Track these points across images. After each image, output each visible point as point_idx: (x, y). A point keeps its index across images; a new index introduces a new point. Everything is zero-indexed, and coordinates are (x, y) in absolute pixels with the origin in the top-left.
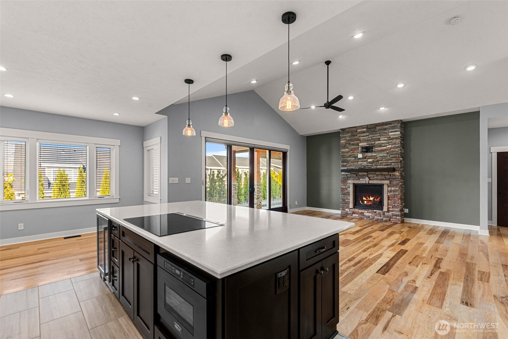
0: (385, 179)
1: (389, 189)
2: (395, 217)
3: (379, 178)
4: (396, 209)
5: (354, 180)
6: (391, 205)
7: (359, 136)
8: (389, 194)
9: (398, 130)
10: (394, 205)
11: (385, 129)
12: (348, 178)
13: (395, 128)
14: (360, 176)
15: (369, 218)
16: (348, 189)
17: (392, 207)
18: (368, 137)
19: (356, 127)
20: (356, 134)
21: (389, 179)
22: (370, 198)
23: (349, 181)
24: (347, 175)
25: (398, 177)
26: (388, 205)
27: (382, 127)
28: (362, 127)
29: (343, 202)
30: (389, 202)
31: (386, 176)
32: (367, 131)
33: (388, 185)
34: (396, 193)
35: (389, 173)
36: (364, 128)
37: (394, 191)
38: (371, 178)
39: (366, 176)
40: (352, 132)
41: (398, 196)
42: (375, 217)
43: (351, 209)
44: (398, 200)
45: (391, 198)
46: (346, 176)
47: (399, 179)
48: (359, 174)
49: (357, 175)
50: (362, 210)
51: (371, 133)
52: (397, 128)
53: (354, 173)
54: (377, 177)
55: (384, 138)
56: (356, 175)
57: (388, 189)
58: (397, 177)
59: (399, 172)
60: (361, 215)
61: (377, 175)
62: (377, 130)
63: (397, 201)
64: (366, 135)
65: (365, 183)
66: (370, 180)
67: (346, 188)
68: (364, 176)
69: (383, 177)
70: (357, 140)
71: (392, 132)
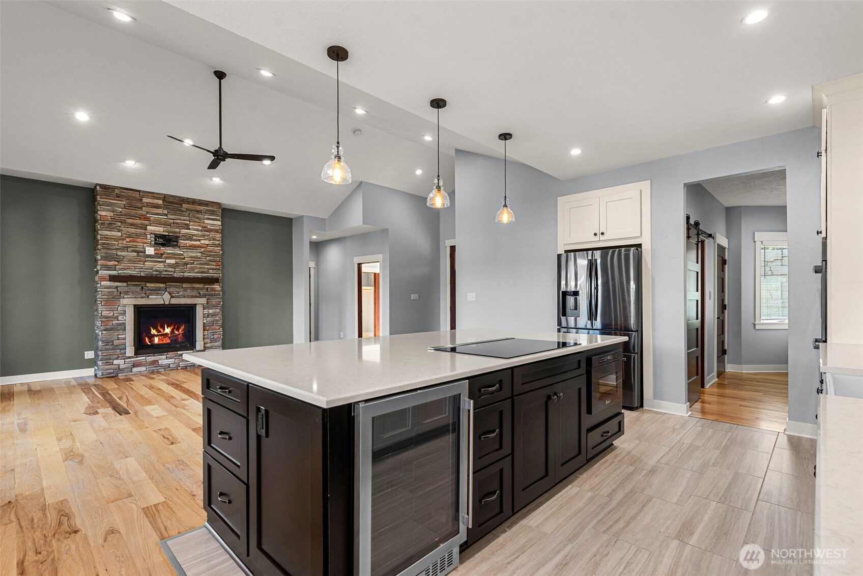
0: (198, 295)
1: (206, 311)
3: (189, 294)
4: (216, 344)
5: (135, 297)
6: (208, 338)
7: (147, 210)
8: (205, 321)
9: (219, 218)
10: (212, 337)
11: (198, 212)
12: (121, 293)
13: (214, 214)
14: (150, 290)
15: (169, 367)
16: (120, 318)
17: (209, 342)
18: (166, 217)
19: (139, 191)
20: (139, 205)
21: (204, 296)
22: (164, 330)
23: (124, 301)
24: (117, 287)
25: (219, 292)
26: (204, 339)
27: (193, 206)
28: (153, 195)
29: (108, 347)
30: (205, 334)
31: (199, 291)
32: (164, 205)
33: (204, 306)
34: (216, 318)
35: (205, 286)
36: (157, 198)
37: (213, 315)
38: (174, 295)
39: (163, 291)
40: (128, 198)
41: (219, 322)
42: (180, 364)
43: (130, 358)
44: (219, 329)
45: (209, 326)
46: (114, 290)
47: (219, 295)
48: (147, 287)
49: (142, 288)
50: (154, 356)
51: (173, 212)
52: (217, 214)
53: (136, 283)
54: (186, 293)
55: (196, 226)
56: (140, 287)
57: (204, 313)
58: (217, 292)
59: (220, 285)
60: (152, 366)
61: (185, 289)
62: (184, 209)
63: (218, 331)
64: (161, 212)
65: (163, 303)
66: (172, 297)
67: (116, 315)
68: (159, 290)
69: (195, 293)
70: (142, 217)
71: (209, 219)
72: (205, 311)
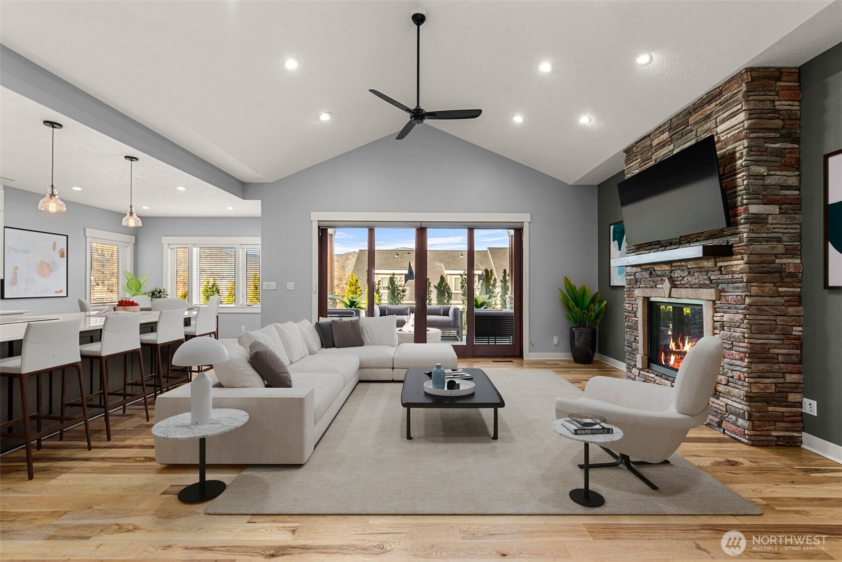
0: (708, 282)
1: (718, 317)
2: (734, 418)
3: (694, 282)
4: (736, 392)
5: (645, 288)
6: (723, 374)
9: (740, 106)
10: (730, 374)
12: (636, 282)
13: (733, 103)
16: (636, 314)
17: (724, 382)
19: (649, 135)
21: (711, 284)
22: (684, 345)
23: (638, 292)
24: (634, 274)
25: (741, 275)
27: (701, 112)
28: (659, 130)
29: (629, 349)
31: (710, 274)
32: (670, 137)
33: (713, 305)
34: (734, 334)
35: (719, 264)
36: (663, 132)
37: (731, 326)
38: (678, 283)
39: (667, 276)
40: (642, 151)
41: (742, 345)
43: (642, 370)
44: (742, 359)
46: (632, 278)
47: (742, 282)
48: (654, 272)
49: (651, 273)
52: (735, 102)
53: (647, 266)
54: (690, 278)
56: (649, 272)
57: (715, 319)
58: (736, 276)
59: (742, 259)
61: (691, 273)
62: (690, 127)
63: (738, 363)
67: (634, 310)
69: (703, 279)
71: (724, 121)
72: (715, 314)
